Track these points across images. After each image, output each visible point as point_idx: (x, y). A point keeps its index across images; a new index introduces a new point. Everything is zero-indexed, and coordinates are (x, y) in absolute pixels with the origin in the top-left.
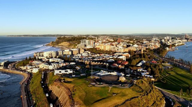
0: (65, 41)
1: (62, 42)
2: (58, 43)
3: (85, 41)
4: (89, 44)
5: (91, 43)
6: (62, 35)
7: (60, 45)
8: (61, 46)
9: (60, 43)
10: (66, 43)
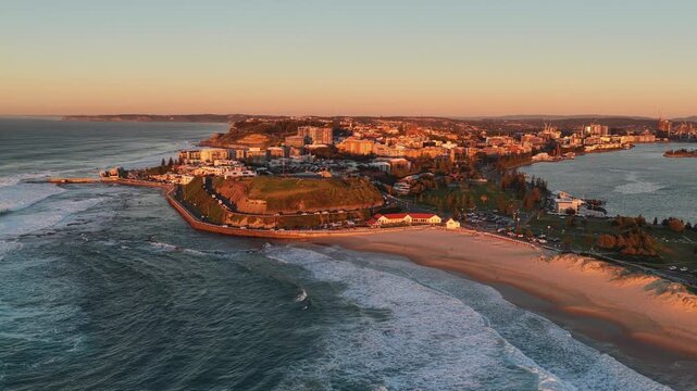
0: (257, 133)
1: (249, 134)
2: (234, 136)
3: (308, 130)
4: (319, 137)
5: (325, 135)
6: (249, 117)
7: (241, 144)
8: (244, 144)
9: (242, 137)
10: (259, 136)
